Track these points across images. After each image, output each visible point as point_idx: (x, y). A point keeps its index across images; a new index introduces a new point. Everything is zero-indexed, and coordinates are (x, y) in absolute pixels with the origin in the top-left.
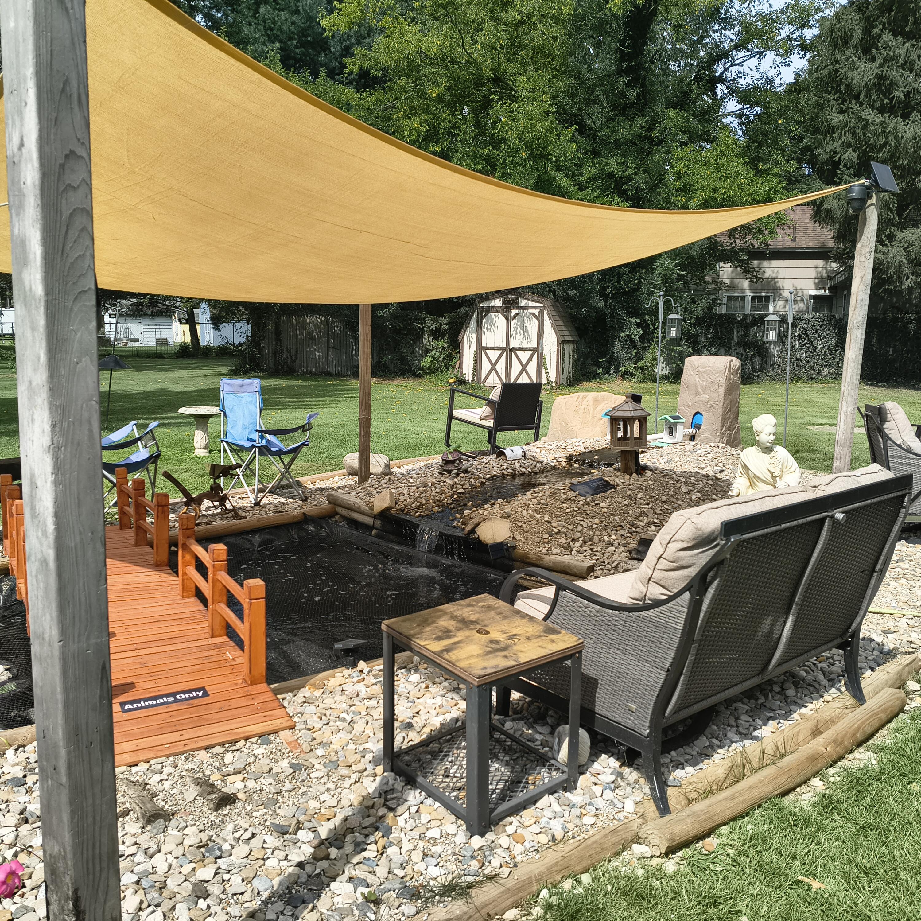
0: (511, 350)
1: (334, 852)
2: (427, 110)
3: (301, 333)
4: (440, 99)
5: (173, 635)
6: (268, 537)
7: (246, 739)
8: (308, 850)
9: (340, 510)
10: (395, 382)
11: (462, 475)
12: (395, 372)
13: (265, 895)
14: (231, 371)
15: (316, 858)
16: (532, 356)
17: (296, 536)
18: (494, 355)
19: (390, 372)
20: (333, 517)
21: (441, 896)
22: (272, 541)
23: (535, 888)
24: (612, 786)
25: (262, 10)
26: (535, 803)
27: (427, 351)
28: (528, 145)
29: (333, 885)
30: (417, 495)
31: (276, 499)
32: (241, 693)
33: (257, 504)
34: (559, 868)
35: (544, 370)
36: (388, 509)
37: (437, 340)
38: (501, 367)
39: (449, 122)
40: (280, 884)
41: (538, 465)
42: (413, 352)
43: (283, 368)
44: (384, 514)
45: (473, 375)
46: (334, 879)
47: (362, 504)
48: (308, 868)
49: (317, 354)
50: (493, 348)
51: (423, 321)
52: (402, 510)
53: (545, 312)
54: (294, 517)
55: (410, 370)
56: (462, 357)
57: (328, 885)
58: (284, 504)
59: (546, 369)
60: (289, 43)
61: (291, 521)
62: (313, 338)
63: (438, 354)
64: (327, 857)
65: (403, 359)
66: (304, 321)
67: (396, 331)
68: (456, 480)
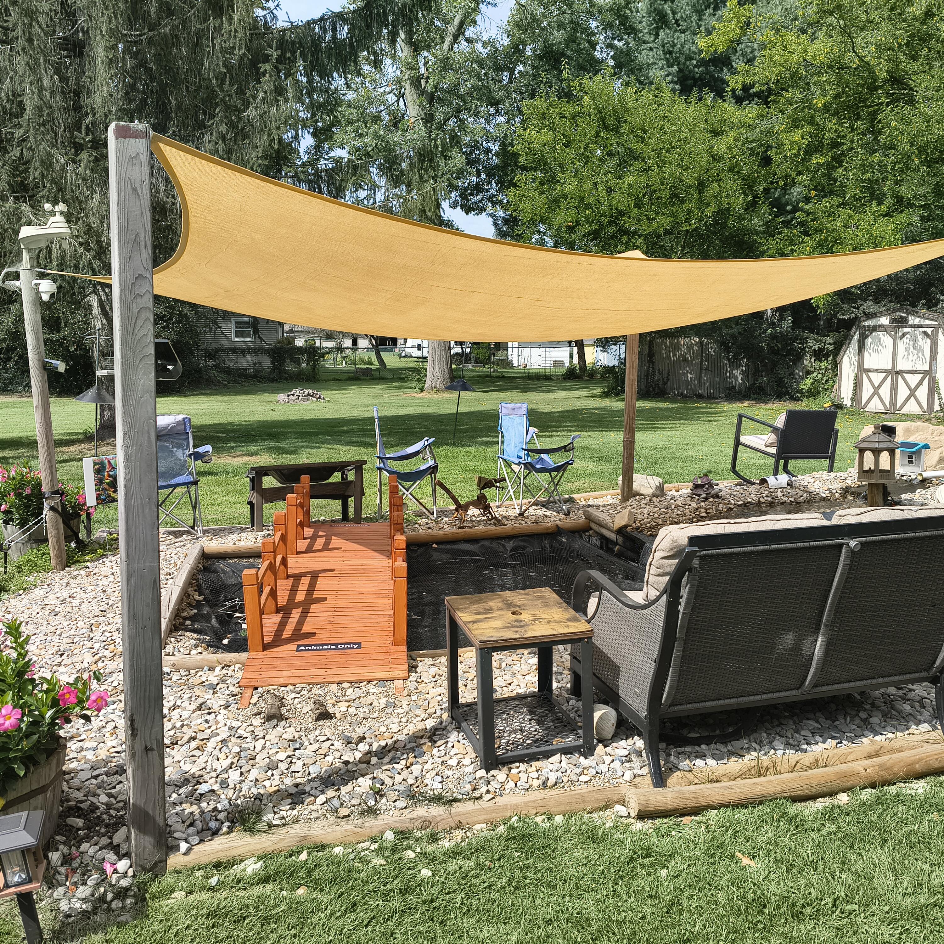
0: (897, 373)
1: (374, 760)
2: (811, 122)
3: (674, 355)
4: (826, 107)
5: (366, 604)
6: (521, 544)
7: (369, 682)
8: (358, 755)
9: (593, 525)
10: (769, 406)
11: (711, 500)
12: (771, 395)
13: (313, 776)
14: (604, 392)
15: (360, 761)
16: (923, 379)
17: (548, 546)
18: (877, 378)
19: (766, 395)
20: (588, 531)
21: (430, 801)
22: (525, 548)
23: (509, 814)
24: (624, 759)
25: (662, 34)
26: (548, 757)
27: (808, 373)
28: (922, 150)
29: (360, 779)
30: (656, 515)
31: (540, 512)
32: (384, 649)
33: (521, 514)
34: (536, 805)
35: (936, 396)
36: (626, 526)
37: (820, 361)
38: (885, 391)
39: (836, 131)
40: (326, 771)
41: (805, 495)
42: (792, 374)
43: (654, 390)
44: (621, 531)
45: (852, 399)
46: (363, 776)
47: (608, 520)
48: (350, 766)
49: (689, 376)
50: (876, 371)
51: (804, 341)
52: (637, 529)
53: (940, 331)
54: (548, 528)
55: (787, 393)
56: (840, 380)
57: (357, 779)
58: (547, 516)
59: (939, 394)
60: (688, 63)
61: (545, 531)
62: (685, 360)
63: (820, 376)
64: (368, 762)
65: (780, 382)
66: (678, 342)
67: (773, 351)
68: (702, 504)
